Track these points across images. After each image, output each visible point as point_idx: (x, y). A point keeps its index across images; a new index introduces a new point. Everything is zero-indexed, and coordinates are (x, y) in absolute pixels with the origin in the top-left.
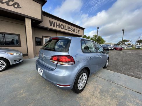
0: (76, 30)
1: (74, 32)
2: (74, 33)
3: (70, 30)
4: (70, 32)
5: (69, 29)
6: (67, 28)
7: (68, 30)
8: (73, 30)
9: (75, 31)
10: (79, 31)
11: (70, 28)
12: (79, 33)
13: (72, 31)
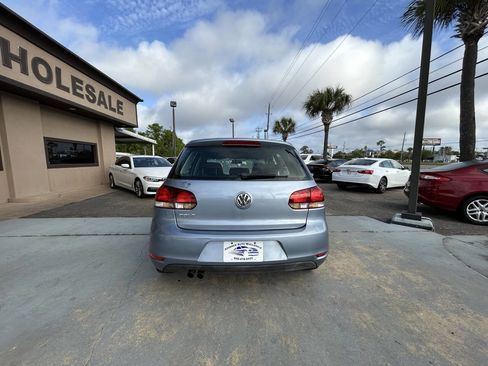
0: (110, 97)
1: (102, 106)
2: (101, 109)
3: (84, 92)
4: (84, 103)
5: (81, 89)
6: (67, 82)
7: (75, 93)
8: (97, 95)
9: (104, 103)
10: (122, 104)
11: (84, 86)
12: (122, 114)
13: (93, 101)
